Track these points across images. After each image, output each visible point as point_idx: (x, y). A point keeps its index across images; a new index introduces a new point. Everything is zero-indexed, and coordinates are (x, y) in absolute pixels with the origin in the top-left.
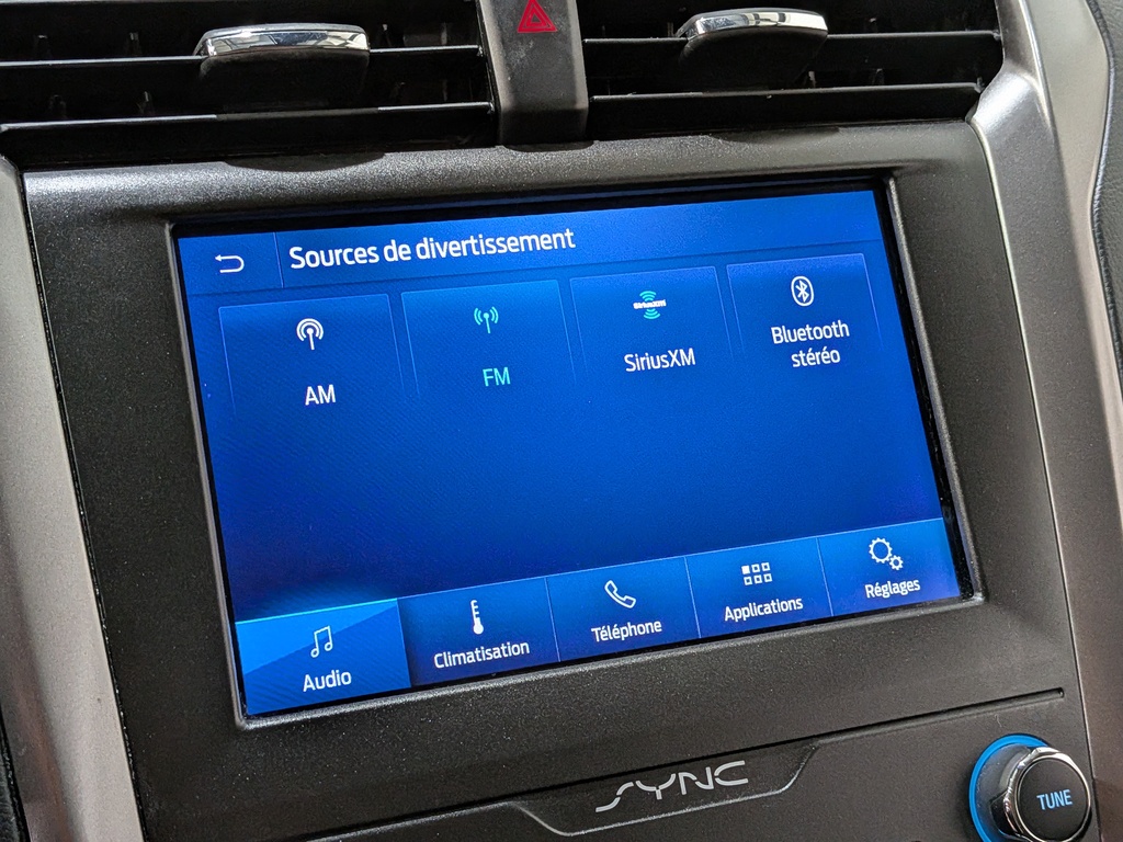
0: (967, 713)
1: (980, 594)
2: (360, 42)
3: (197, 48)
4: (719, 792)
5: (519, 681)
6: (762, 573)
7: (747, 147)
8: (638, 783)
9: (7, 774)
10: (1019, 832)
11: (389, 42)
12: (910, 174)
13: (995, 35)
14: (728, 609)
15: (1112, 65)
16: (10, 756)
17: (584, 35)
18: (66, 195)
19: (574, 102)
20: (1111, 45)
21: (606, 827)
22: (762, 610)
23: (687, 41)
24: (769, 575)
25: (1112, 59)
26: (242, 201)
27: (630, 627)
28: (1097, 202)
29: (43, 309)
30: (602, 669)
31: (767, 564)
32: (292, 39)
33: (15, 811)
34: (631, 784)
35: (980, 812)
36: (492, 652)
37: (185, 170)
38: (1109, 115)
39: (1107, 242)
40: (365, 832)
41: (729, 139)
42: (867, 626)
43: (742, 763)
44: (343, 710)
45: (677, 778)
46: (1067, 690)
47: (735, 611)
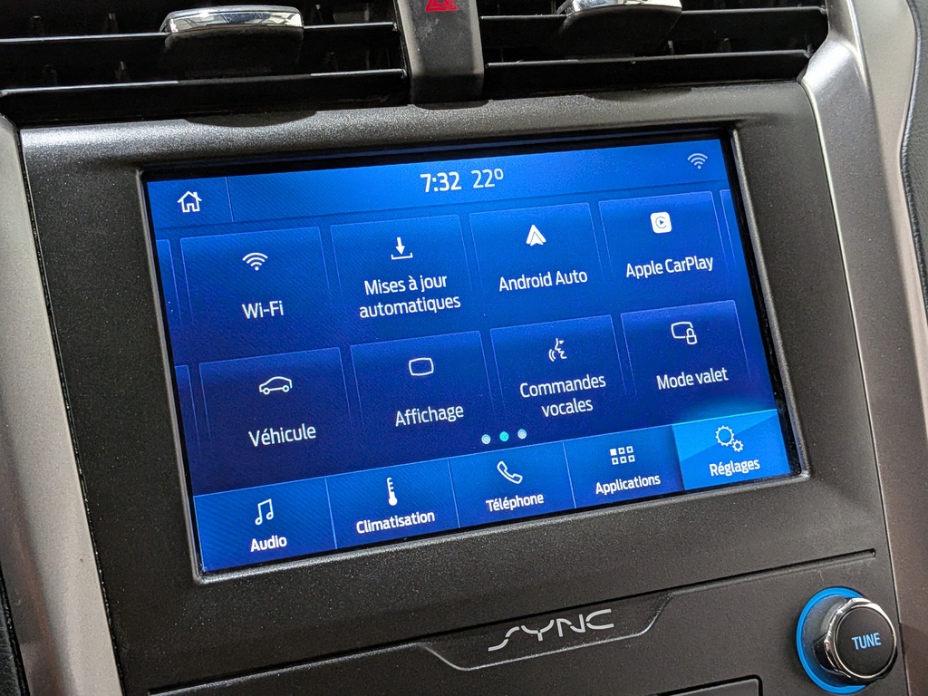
0: (795, 569)
1: (807, 472)
2: (296, 20)
3: (162, 27)
4: (590, 635)
5: (426, 544)
6: (627, 455)
7: (616, 104)
8: (523, 627)
9: (7, 621)
10: (837, 668)
11: (321, 20)
12: (749, 125)
13: (822, 10)
14: (598, 484)
15: (919, 33)
16: (9, 606)
17: (481, 12)
18: (55, 148)
19: (472, 69)
20: (918, 18)
21: (497, 664)
22: (626, 485)
23: (566, 17)
24: (633, 456)
25: (918, 30)
26: (199, 151)
27: (518, 499)
28: (905, 148)
29: (36, 241)
30: (494, 534)
31: (631, 447)
32: (239, 20)
33: (13, 650)
34: (517, 628)
35: (805, 650)
36: (404, 520)
37: (152, 126)
38: (916, 75)
39: (913, 180)
40: (299, 667)
41: (601, 98)
42: (712, 498)
43: (609, 611)
44: (281, 569)
45: (555, 623)
46: (878, 551)
47: (604, 486)
